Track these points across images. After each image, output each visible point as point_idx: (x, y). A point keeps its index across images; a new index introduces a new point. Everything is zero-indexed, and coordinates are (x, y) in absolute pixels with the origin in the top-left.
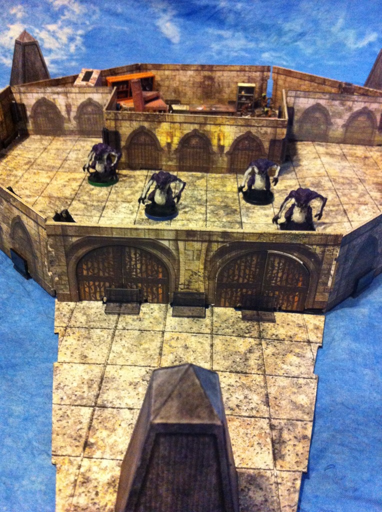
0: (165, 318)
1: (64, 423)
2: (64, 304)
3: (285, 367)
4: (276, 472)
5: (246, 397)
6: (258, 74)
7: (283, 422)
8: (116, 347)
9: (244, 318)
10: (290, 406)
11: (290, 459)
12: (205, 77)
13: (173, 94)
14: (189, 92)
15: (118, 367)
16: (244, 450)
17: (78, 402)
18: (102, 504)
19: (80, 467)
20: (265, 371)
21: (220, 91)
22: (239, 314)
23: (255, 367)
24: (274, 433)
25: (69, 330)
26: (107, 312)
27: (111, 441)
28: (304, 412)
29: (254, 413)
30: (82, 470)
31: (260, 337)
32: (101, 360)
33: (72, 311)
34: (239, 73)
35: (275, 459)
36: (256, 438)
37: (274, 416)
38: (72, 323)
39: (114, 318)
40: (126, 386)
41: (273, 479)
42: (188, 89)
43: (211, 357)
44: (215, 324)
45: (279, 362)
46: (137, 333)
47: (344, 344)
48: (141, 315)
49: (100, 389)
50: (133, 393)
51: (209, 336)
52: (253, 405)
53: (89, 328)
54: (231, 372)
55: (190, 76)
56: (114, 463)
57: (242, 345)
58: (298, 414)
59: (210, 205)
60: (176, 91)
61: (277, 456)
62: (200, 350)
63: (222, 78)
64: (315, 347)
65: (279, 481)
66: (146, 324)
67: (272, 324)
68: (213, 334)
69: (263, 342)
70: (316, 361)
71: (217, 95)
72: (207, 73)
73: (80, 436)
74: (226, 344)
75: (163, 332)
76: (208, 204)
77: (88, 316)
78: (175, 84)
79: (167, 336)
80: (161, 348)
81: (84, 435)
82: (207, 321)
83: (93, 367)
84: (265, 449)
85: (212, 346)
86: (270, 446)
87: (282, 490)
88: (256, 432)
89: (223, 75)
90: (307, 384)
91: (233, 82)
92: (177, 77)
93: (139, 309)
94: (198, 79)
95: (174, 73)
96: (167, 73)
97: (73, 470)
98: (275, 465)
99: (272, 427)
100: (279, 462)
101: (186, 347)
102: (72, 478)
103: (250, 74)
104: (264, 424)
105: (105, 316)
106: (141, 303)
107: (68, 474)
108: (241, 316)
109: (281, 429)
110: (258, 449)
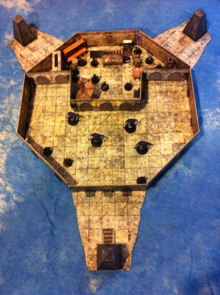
0: (102, 197)
1: (83, 234)
2: (74, 193)
3: (133, 212)
4: (129, 244)
5: (123, 223)
6: (133, 33)
7: (131, 230)
8: (91, 210)
9: (124, 195)
10: (133, 225)
11: (132, 240)
12: (108, 36)
13: (93, 43)
14: (101, 42)
15: (92, 216)
16: (122, 238)
17: (85, 228)
18: (94, 254)
19: (88, 245)
20: (128, 214)
21: (116, 40)
22: (122, 193)
23: (126, 213)
24: (129, 233)
25: (78, 204)
26: (87, 196)
27: (94, 238)
28: (136, 226)
29: (125, 228)
30: (89, 246)
31: (127, 202)
32: (88, 214)
33: (77, 196)
34: (124, 34)
35: (129, 240)
36: (125, 235)
37: (129, 228)
38: (78, 201)
39: (88, 198)
40: (95, 222)
41: (128, 245)
42: (100, 41)
43: (115, 211)
44: (116, 198)
45: (132, 211)
46: (95, 204)
47: (149, 203)
48: (96, 196)
49: (89, 224)
50: (97, 224)
51: (114, 203)
52: (125, 226)
53: (83, 203)
54: (120, 215)
55: (101, 36)
56: (95, 244)
57: (123, 205)
58: (135, 227)
59: (113, 135)
60: (94, 41)
61: (129, 239)
62: (112, 209)
63: (116, 36)
64: (141, 204)
65: (129, 245)
66: (97, 200)
67: (131, 196)
68: (115, 202)
69: (128, 204)
70: (141, 209)
71: (114, 42)
72: (108, 35)
73: (87, 238)
74: (119, 205)
75: (102, 203)
76: (113, 134)
77: (82, 198)
78: (94, 39)
79: (103, 204)
80: (102, 209)
81: (88, 237)
82: (113, 197)
83: (86, 217)
84: (127, 238)
85: (115, 207)
86: (128, 237)
87: (130, 247)
88: (125, 233)
89: (116, 35)
90: (138, 217)
91: (121, 37)
92: (95, 37)
93: (95, 194)
94: (105, 37)
95: (93, 36)
96: (89, 36)
97: (87, 246)
98: (129, 241)
99: (129, 231)
100: (130, 241)
101: (108, 208)
102: (87, 248)
103: (129, 34)
104: (127, 231)
105: (86, 198)
106: (95, 192)
107: (86, 248)
108: (122, 194)
109: (131, 232)
110: (125, 237)
